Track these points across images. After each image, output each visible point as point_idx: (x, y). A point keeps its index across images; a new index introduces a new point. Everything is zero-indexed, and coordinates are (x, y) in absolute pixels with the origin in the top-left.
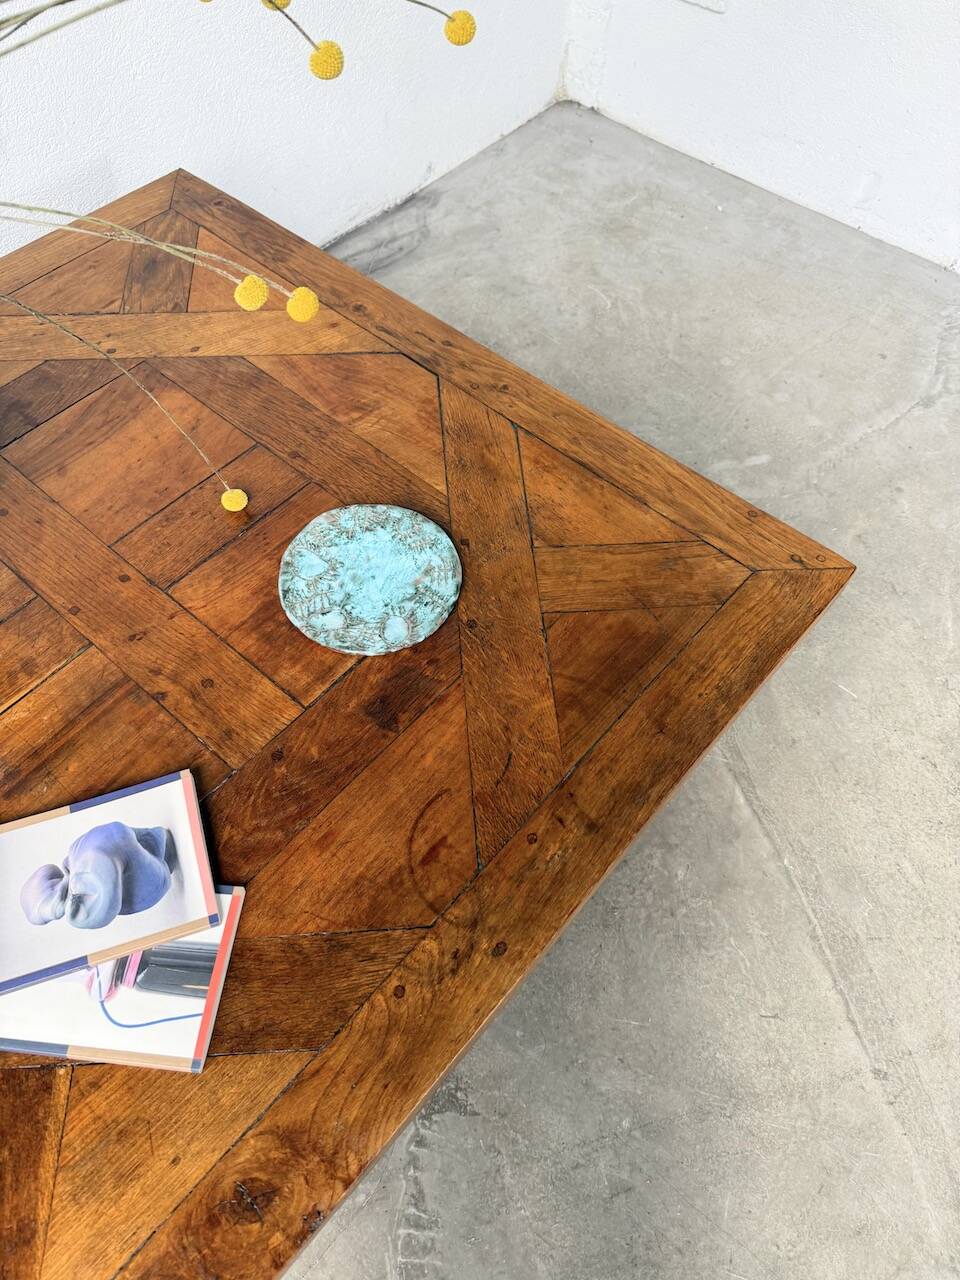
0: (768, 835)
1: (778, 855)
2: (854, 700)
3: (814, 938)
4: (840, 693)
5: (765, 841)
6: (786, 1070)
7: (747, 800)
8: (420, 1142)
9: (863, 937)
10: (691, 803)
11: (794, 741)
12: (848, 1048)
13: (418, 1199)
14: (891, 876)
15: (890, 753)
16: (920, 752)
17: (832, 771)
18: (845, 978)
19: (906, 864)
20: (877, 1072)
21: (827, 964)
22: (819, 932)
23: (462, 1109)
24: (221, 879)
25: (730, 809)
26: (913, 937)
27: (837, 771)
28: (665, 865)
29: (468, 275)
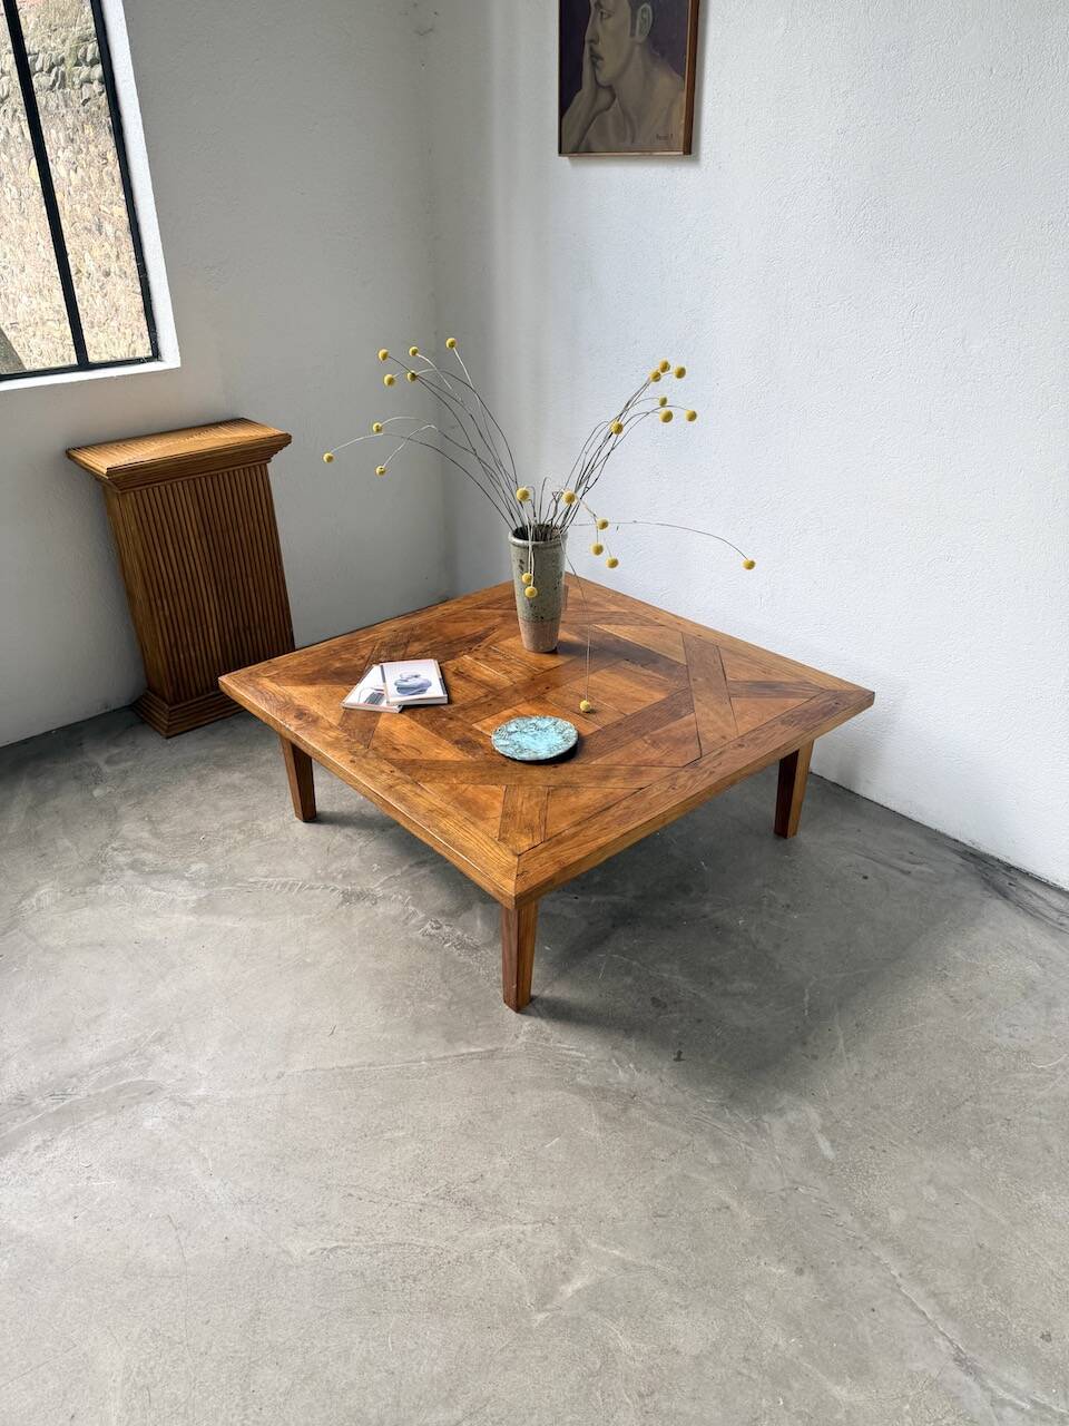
0: (445, 1058)
1: (429, 1060)
3: (370, 1065)
4: (552, 1136)
5: (442, 1055)
7: (472, 1053)
9: (362, 1091)
10: (477, 1022)
11: (513, 1093)
12: (300, 1064)
13: (311, 888)
14: (395, 1121)
15: (491, 1153)
16: (488, 1176)
17: (484, 1109)
18: (340, 1074)
19: (401, 1134)
21: (352, 1068)
22: (372, 1068)
23: (342, 904)
24: (405, 708)
25: (468, 1042)
26: (351, 1119)
27: (484, 1112)
28: (438, 1000)
29: (1043, 966)
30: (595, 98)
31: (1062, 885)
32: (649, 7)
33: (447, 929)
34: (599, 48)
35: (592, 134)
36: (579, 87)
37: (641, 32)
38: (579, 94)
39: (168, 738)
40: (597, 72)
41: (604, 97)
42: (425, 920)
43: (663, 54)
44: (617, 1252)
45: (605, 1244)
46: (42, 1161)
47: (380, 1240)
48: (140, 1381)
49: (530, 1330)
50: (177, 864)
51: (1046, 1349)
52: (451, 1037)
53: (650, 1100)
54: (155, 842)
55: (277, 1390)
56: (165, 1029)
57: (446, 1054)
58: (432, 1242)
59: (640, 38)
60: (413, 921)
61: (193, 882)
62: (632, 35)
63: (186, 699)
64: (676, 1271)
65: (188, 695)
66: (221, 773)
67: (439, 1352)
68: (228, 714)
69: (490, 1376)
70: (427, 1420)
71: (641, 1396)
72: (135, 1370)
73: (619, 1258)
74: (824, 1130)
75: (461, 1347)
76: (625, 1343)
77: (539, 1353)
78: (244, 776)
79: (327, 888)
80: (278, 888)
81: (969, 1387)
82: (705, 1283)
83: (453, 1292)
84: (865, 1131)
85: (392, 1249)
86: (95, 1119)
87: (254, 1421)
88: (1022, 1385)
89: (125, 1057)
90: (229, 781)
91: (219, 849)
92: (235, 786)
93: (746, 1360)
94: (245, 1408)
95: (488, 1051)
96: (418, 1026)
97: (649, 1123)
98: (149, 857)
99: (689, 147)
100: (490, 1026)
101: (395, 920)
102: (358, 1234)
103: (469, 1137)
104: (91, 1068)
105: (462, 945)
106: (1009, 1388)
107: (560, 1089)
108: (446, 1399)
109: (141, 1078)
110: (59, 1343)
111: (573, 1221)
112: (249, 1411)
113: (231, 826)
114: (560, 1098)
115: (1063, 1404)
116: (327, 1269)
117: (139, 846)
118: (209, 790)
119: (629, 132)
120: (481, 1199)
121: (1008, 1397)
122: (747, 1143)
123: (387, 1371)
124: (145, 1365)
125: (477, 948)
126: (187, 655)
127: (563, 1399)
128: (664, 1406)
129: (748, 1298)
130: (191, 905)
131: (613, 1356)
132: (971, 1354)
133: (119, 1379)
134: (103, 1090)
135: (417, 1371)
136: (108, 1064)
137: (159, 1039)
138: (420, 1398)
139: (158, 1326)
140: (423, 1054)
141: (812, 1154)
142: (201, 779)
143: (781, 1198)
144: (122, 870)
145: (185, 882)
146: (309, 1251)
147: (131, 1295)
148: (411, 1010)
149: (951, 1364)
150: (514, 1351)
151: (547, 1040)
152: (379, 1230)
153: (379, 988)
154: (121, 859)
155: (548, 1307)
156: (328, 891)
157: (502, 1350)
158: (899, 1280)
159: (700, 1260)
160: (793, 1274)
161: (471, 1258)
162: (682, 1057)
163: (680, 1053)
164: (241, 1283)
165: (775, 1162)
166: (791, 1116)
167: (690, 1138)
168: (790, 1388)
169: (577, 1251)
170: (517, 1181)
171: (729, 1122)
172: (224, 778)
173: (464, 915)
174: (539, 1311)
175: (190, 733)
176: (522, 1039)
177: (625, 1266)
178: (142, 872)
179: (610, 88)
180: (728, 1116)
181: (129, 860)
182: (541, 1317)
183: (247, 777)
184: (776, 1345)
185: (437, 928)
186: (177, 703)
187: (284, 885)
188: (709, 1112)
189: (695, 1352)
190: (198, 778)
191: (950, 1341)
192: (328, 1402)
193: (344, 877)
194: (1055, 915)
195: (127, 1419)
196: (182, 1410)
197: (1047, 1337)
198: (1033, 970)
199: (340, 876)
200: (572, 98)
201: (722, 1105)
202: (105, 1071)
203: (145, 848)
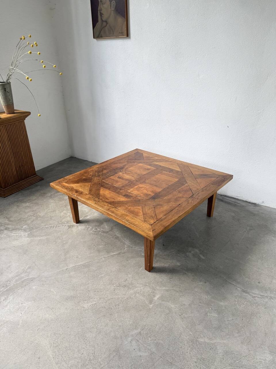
0: (108, 257)
1: (104, 258)
2: (139, 270)
4: (140, 268)
5: (107, 256)
6: (69, 258)
7: (114, 254)
8: (65, 226)
9: (89, 268)
10: (113, 247)
11: (128, 261)
12: (71, 266)
13: (59, 226)
14: (101, 273)
16: (128, 279)
17: (122, 265)
18: (82, 266)
20: (67, 269)
21: (85, 264)
22: (90, 263)
25: (113, 252)
26: (89, 275)
28: (102, 245)
29: (235, 213)
30: (102, 24)
31: (234, 197)
32: (115, 2)
33: (99, 229)
34: (102, 12)
35: (102, 33)
36: (98, 21)
37: (113, 8)
38: (97, 24)
39: (5, 197)
40: (102, 17)
41: (105, 24)
42: (92, 228)
43: (119, 13)
44: (164, 288)
45: (161, 287)
46: (6, 303)
47: (106, 299)
48: (55, 345)
49: (150, 309)
50: (19, 227)
51: (260, 285)
52: (108, 252)
53: (160, 255)
54: (10, 223)
55: (92, 337)
56: (30, 265)
57: (108, 256)
58: (119, 296)
59: (113, 9)
60: (89, 229)
61: (25, 230)
62: (111, 8)
63: (8, 187)
64: (179, 289)
65: (8, 185)
66: (23, 204)
67: (130, 319)
68: (20, 190)
69: (144, 320)
70: (132, 333)
71: (180, 315)
72: (52, 343)
73: (165, 289)
74: (201, 254)
75: (135, 316)
76: (173, 306)
77: (154, 313)
78: (29, 204)
79: (63, 226)
80: (50, 228)
81: (247, 296)
82: (186, 290)
83: (128, 306)
84: (209, 252)
85: (110, 300)
86: (18, 290)
87: (89, 346)
88: (257, 293)
89: (21, 274)
90: (26, 205)
91: (29, 222)
92: (28, 206)
93: (200, 302)
94: (85, 343)
95: (118, 253)
96: (99, 251)
97: (162, 260)
98: (10, 226)
99: (128, 35)
100: (117, 248)
101: (84, 229)
102: (100, 299)
103: (120, 272)
104: (12, 278)
105: (104, 232)
106: (255, 294)
107: (139, 257)
108: (136, 328)
109: (28, 277)
110: (28, 343)
111: (152, 284)
112: (87, 344)
113: (31, 216)
114: (139, 259)
115: (266, 294)
116: (95, 308)
117: (6, 224)
118: (21, 208)
119: (112, 32)
120: (128, 284)
121: (255, 295)
122: (185, 260)
123: (119, 326)
124: (55, 341)
125: (108, 232)
126: (7, 174)
127: (163, 321)
128: (186, 316)
129: (196, 290)
130: (26, 236)
131: (171, 309)
132: (246, 290)
133: (49, 346)
134: (18, 283)
135: (126, 324)
136: (17, 276)
137: (29, 268)
138: (129, 329)
139: (55, 332)
140: (102, 257)
141: (200, 259)
142: (18, 206)
143: (196, 269)
144: (3, 231)
145: (23, 231)
146: (89, 306)
147: (44, 327)
148: (96, 248)
149: (242, 292)
150: (148, 314)
151: (132, 248)
152: (105, 297)
153: (86, 245)
154: (2, 228)
155: (152, 303)
156: (64, 226)
157: (145, 315)
158: (226, 279)
159: (183, 285)
160: (204, 283)
161: (130, 297)
162: (164, 245)
163: (164, 244)
164: (74, 317)
165: (192, 262)
166: (193, 252)
167: (172, 261)
168: (211, 305)
169: (155, 290)
170: (135, 279)
171: (179, 256)
172: (24, 205)
173: (102, 226)
174: (150, 304)
175: (10, 196)
176: (126, 249)
177: (167, 291)
178: (9, 230)
179: (106, 21)
180: (179, 255)
181: (5, 228)
182: (151, 306)
183: (31, 204)
184: (205, 298)
185: (96, 230)
186: (5, 188)
187: (51, 227)
188: (174, 255)
189: (189, 304)
190: (17, 206)
191: (241, 288)
192: (107, 336)
193: (67, 222)
194: (234, 203)
195: (54, 354)
196: (69, 348)
197: (259, 283)
198: (233, 214)
199: (66, 222)
200: (96, 24)
201: (177, 253)
202: (17, 278)
203: (8, 224)
